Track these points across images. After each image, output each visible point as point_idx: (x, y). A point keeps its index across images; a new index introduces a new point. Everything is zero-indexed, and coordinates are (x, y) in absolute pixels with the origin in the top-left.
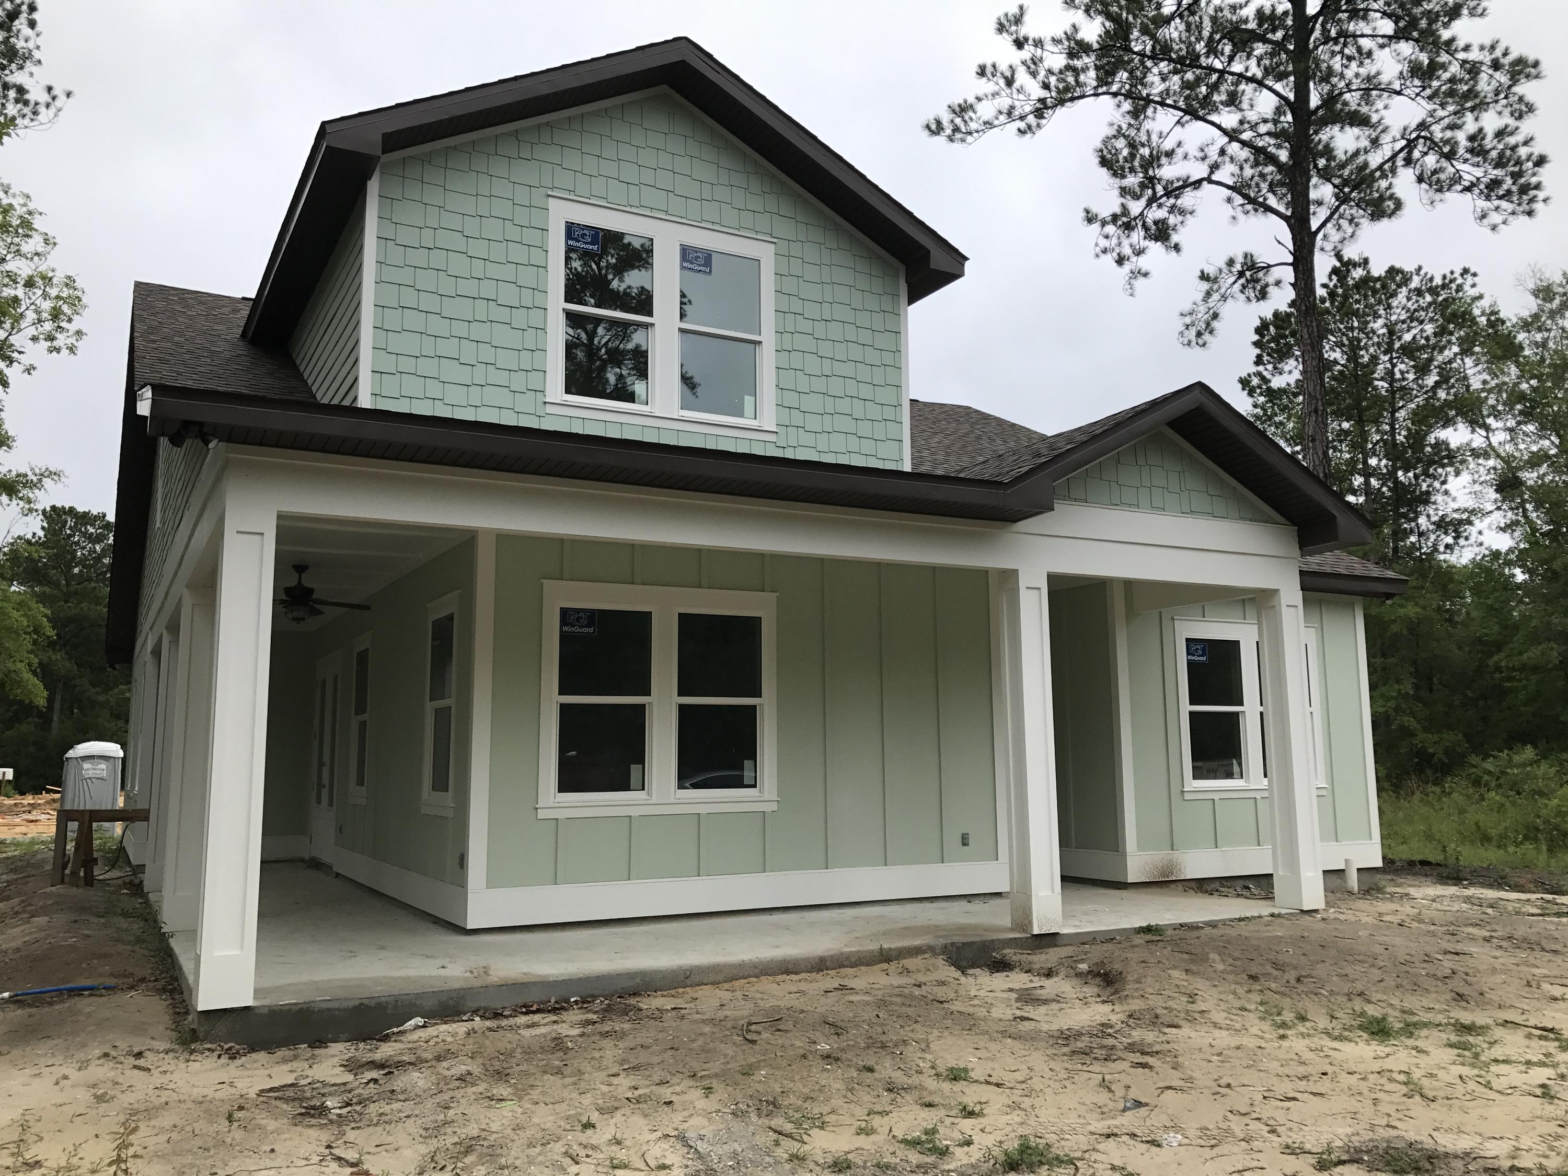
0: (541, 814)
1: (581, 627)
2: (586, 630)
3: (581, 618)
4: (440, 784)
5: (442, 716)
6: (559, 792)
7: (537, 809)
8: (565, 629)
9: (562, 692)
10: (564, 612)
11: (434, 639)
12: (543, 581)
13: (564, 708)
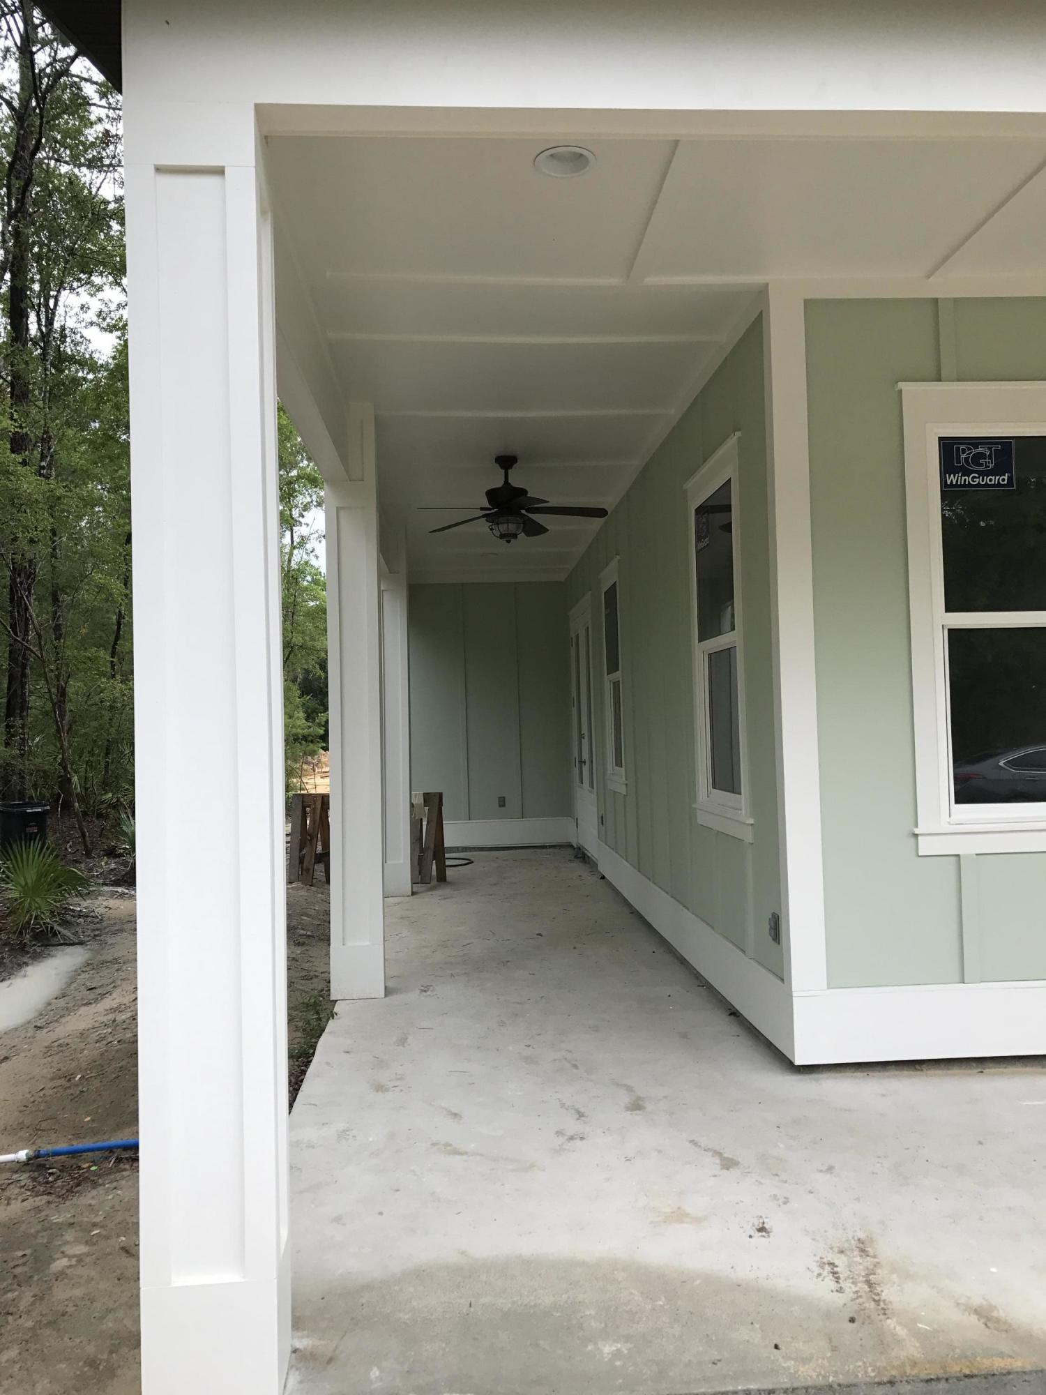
0: (926, 846)
1: (982, 474)
2: (995, 480)
3: (983, 456)
4: (726, 778)
5: (721, 664)
6: (957, 802)
7: (916, 836)
8: (951, 479)
9: (952, 605)
10: (949, 447)
11: (699, 538)
12: (901, 385)
13: (957, 638)
